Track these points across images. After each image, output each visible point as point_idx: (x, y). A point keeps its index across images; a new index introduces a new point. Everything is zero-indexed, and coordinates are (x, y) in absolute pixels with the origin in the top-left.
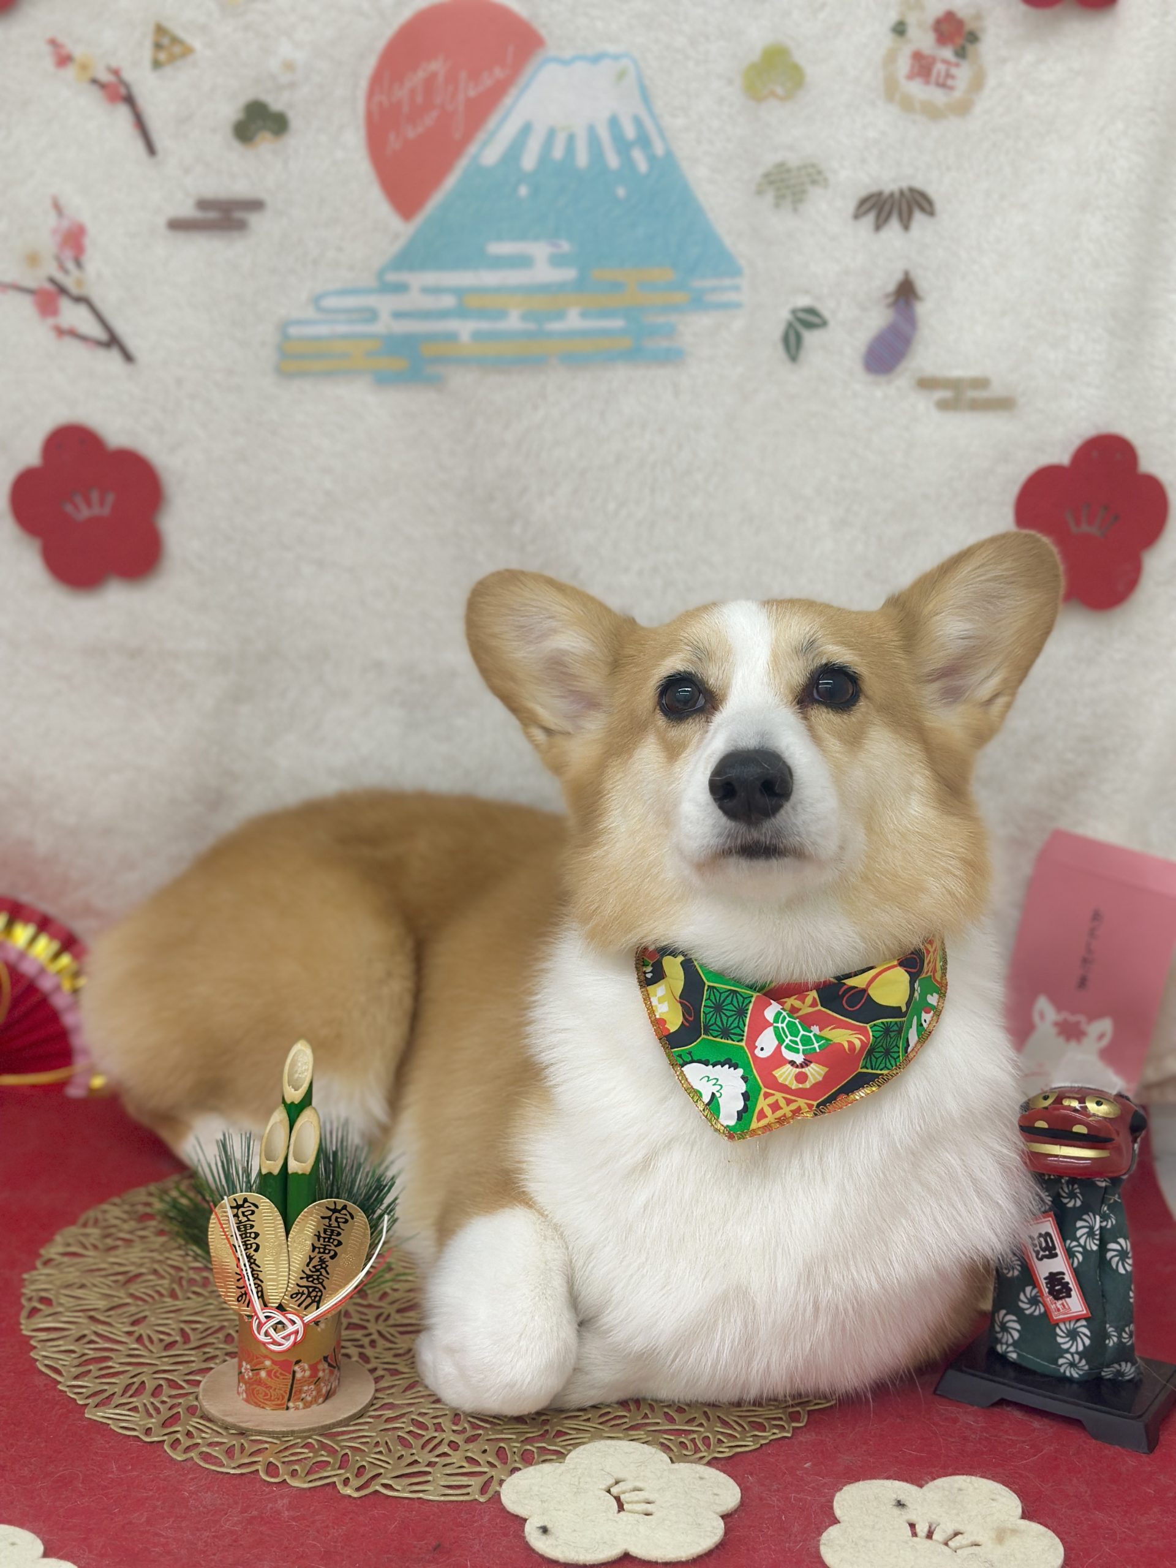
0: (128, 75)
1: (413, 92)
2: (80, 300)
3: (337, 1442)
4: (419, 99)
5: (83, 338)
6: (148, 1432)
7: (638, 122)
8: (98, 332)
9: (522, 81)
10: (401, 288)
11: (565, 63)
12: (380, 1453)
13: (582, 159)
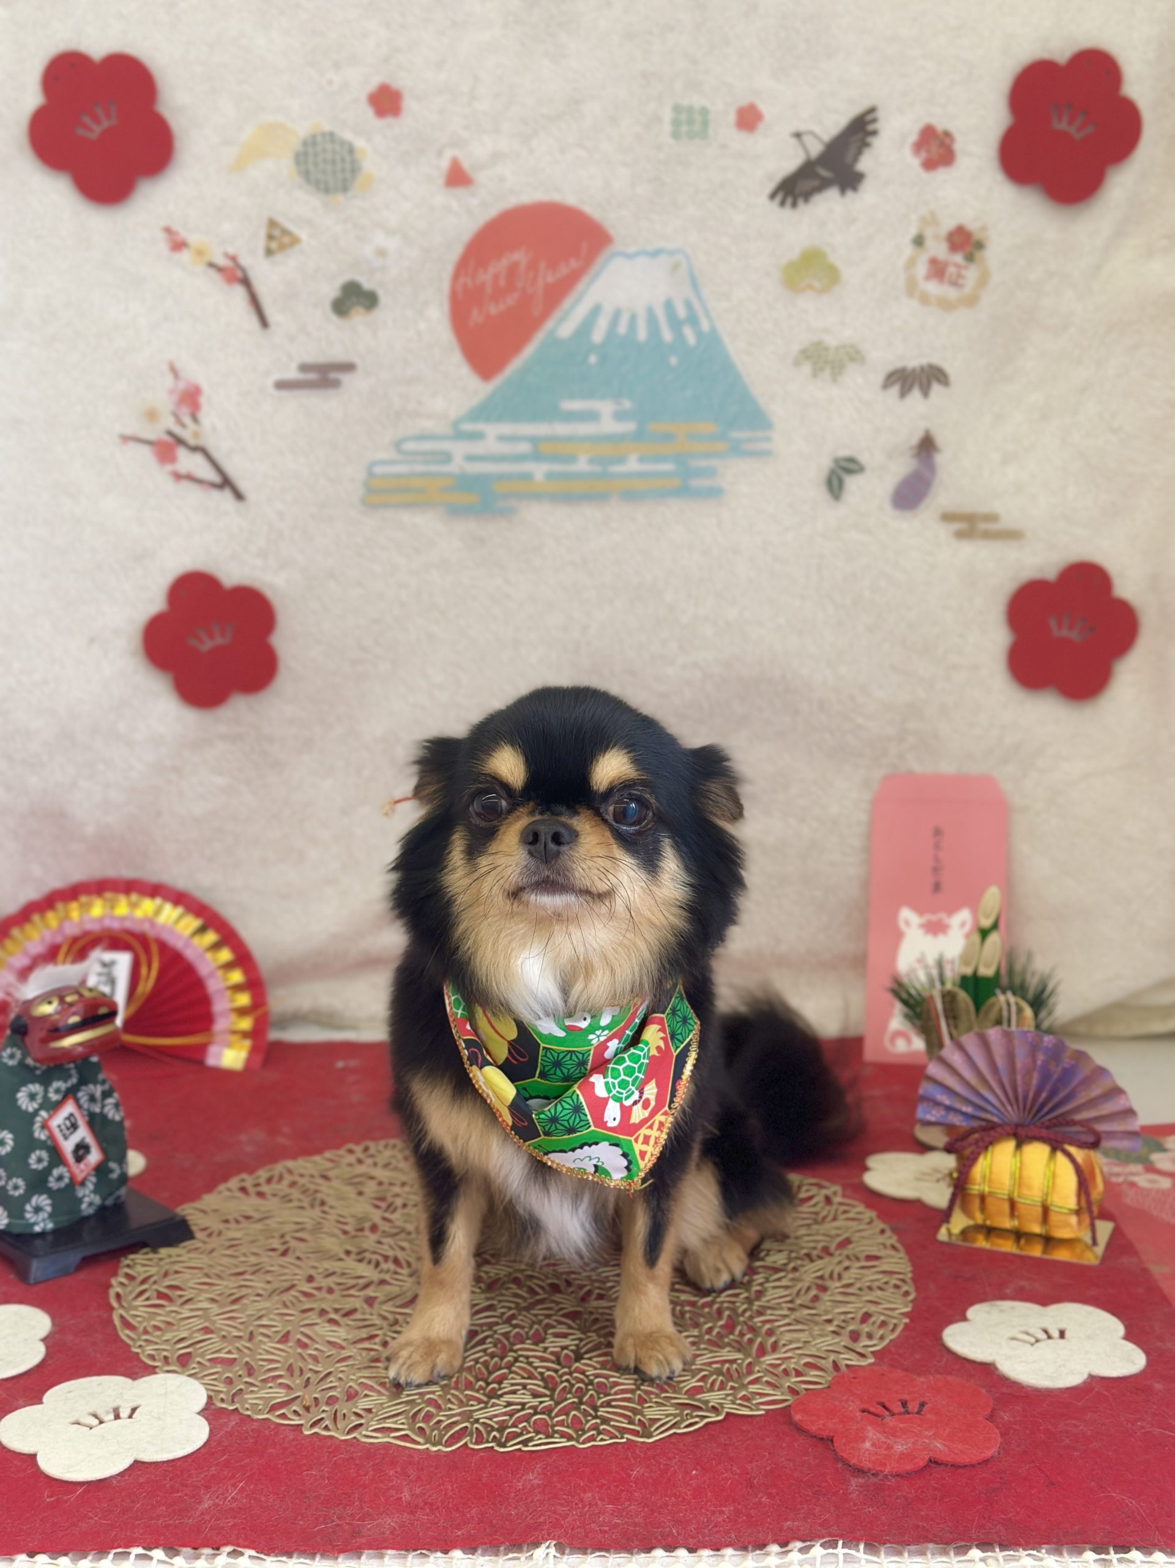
0: (245, 261)
1: (496, 277)
2: (195, 449)
4: (502, 282)
5: (199, 481)
7: (688, 305)
8: (212, 476)
9: (593, 270)
10: (477, 436)
11: (630, 257)
13: (642, 334)
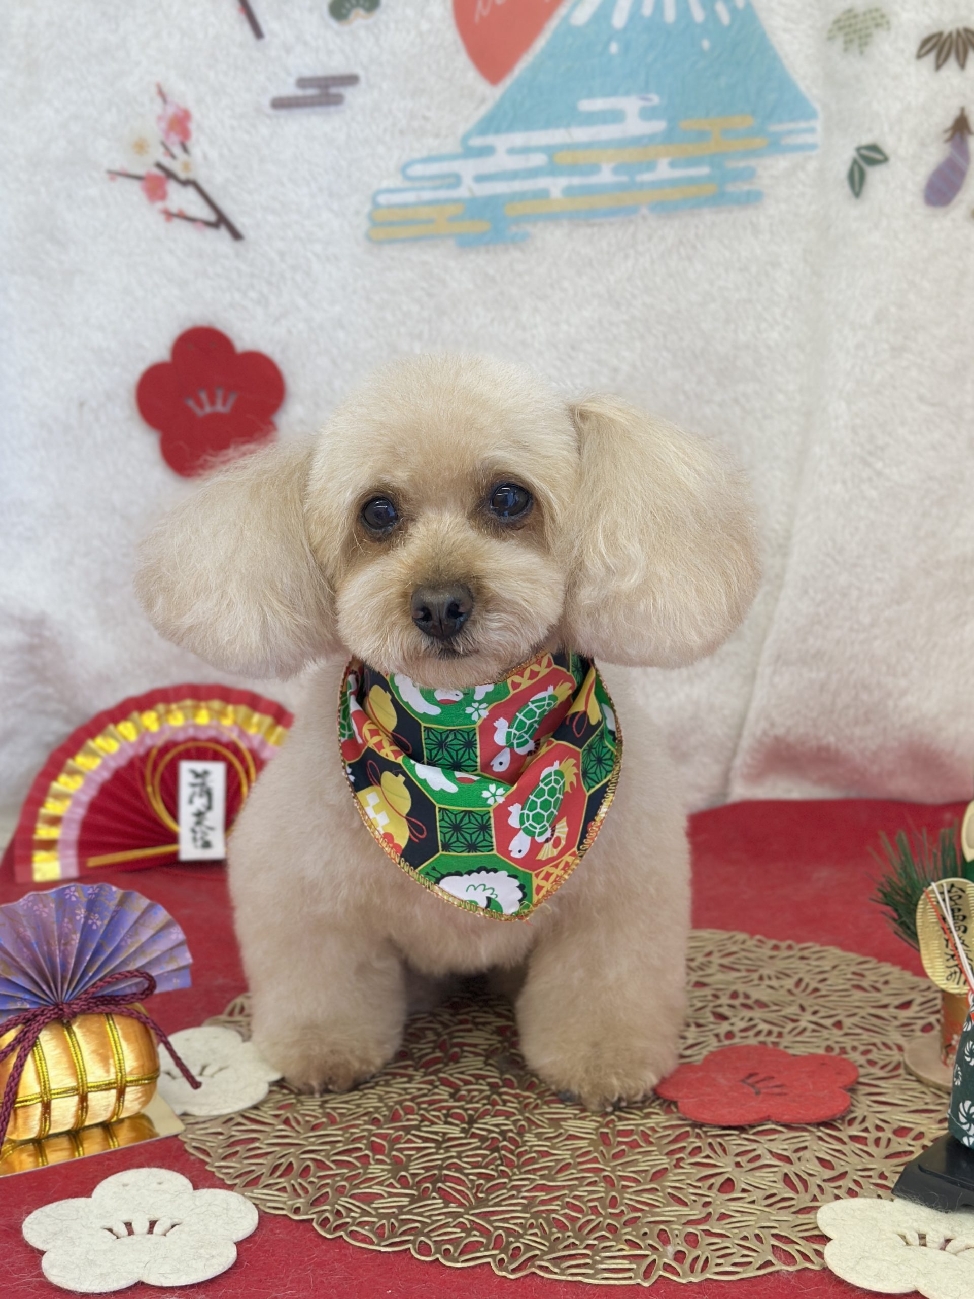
2: (187, 183)
3: (490, 1223)
5: (193, 220)
6: (297, 1211)
8: (206, 213)
10: (486, 151)
12: (535, 1234)
13: (670, 14)
